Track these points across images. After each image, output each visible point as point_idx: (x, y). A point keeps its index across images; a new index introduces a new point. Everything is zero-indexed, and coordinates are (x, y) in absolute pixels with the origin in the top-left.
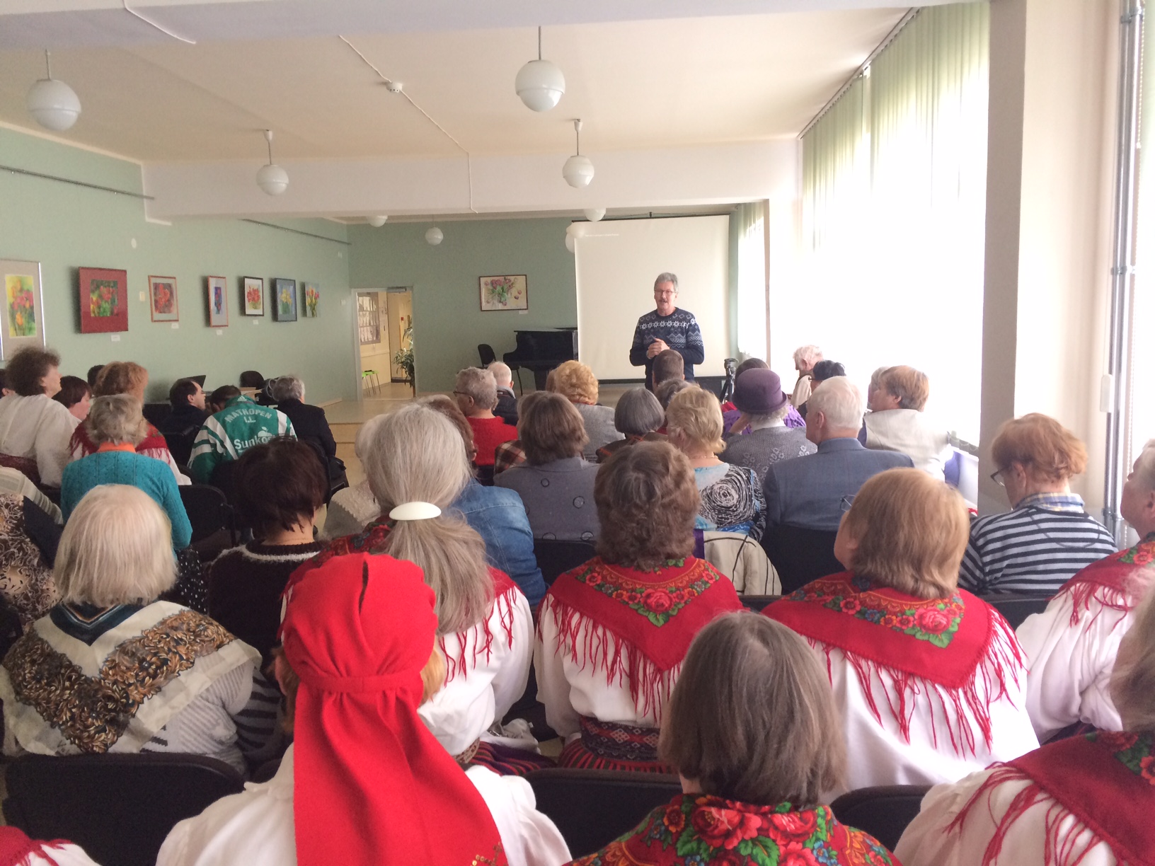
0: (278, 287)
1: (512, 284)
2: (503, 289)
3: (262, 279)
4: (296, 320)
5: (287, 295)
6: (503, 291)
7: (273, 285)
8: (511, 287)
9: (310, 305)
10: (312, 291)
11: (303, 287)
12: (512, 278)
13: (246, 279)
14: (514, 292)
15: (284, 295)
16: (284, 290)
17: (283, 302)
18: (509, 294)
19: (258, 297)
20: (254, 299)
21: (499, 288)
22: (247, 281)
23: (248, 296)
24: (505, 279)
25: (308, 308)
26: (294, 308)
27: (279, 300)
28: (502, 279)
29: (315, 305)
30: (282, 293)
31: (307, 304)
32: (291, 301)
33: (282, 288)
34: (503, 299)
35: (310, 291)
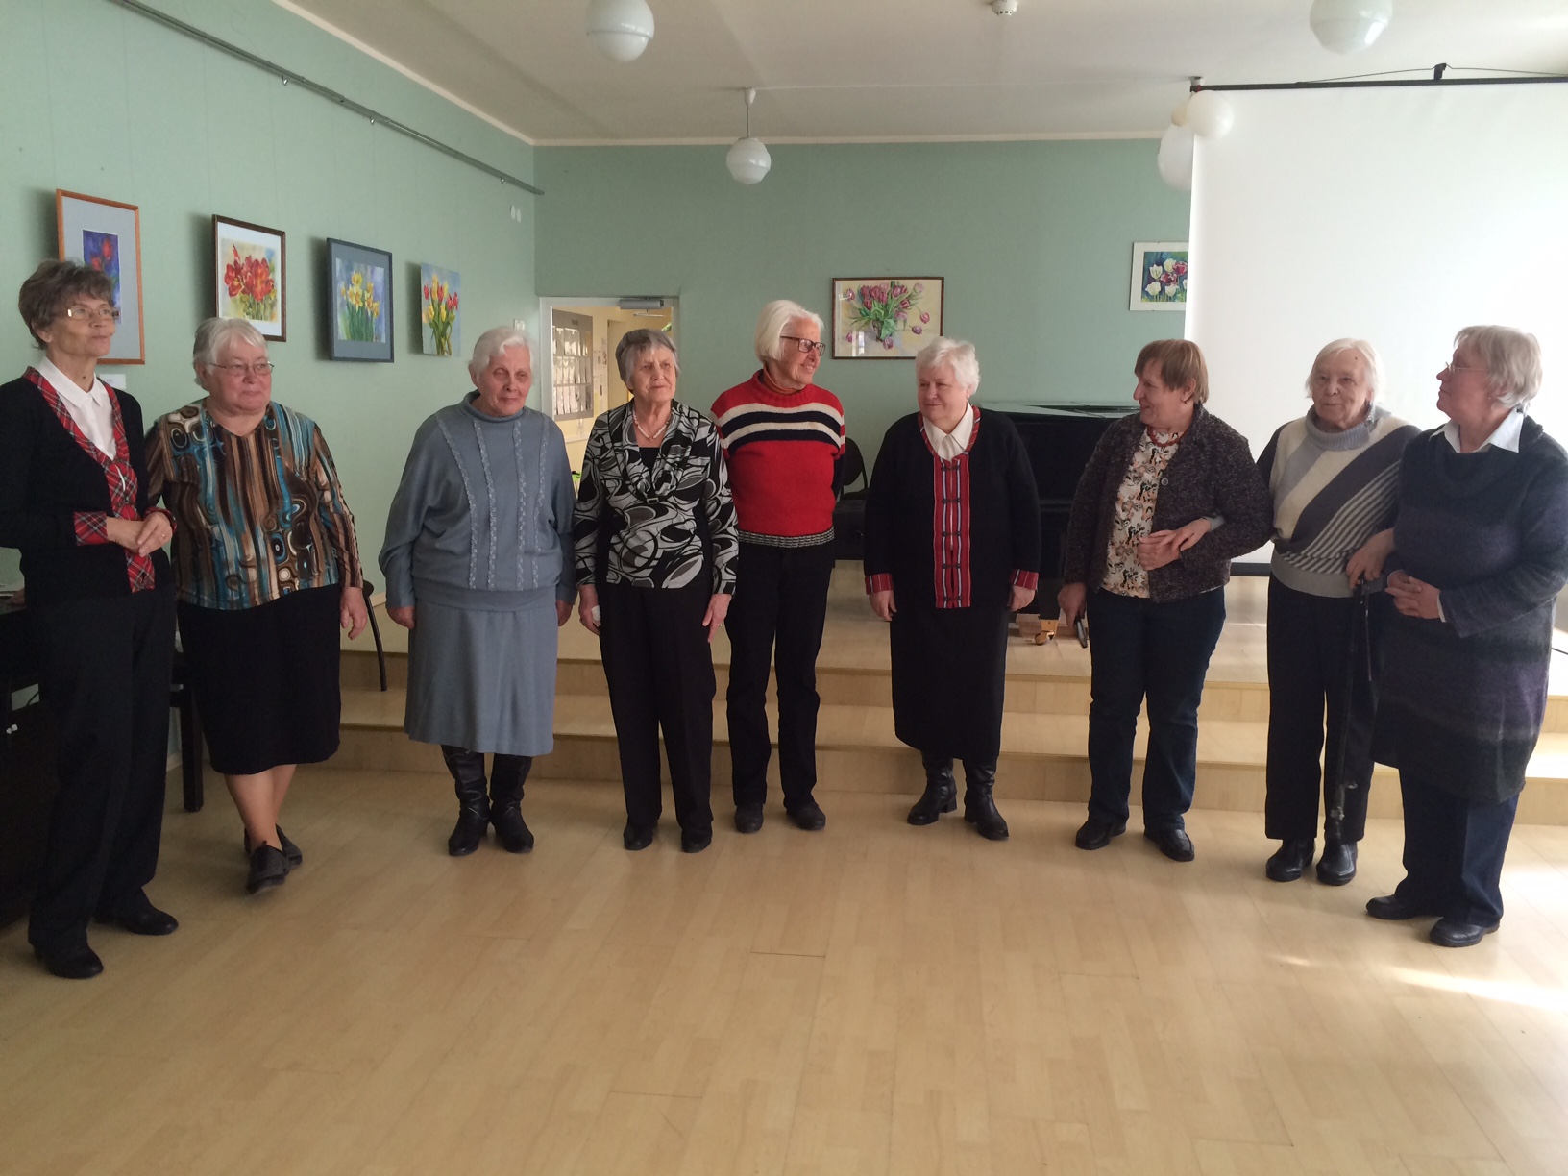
0: (338, 265)
1: (909, 297)
2: (886, 307)
3: (281, 234)
4: (391, 360)
5: (365, 289)
6: (886, 312)
7: (323, 255)
8: (904, 305)
9: (434, 324)
10: (440, 290)
11: (415, 275)
12: (909, 284)
13: (221, 227)
14: (913, 317)
15: (356, 289)
16: (355, 276)
17: (351, 308)
18: (900, 325)
19: (269, 285)
20: (250, 289)
21: (876, 307)
22: (224, 231)
23: (228, 278)
24: (894, 287)
25: (427, 333)
26: (383, 328)
27: (338, 302)
28: (885, 284)
29: (447, 324)
30: (349, 282)
31: (424, 320)
32: (377, 307)
33: (349, 268)
34: (885, 332)
35: (435, 287)
